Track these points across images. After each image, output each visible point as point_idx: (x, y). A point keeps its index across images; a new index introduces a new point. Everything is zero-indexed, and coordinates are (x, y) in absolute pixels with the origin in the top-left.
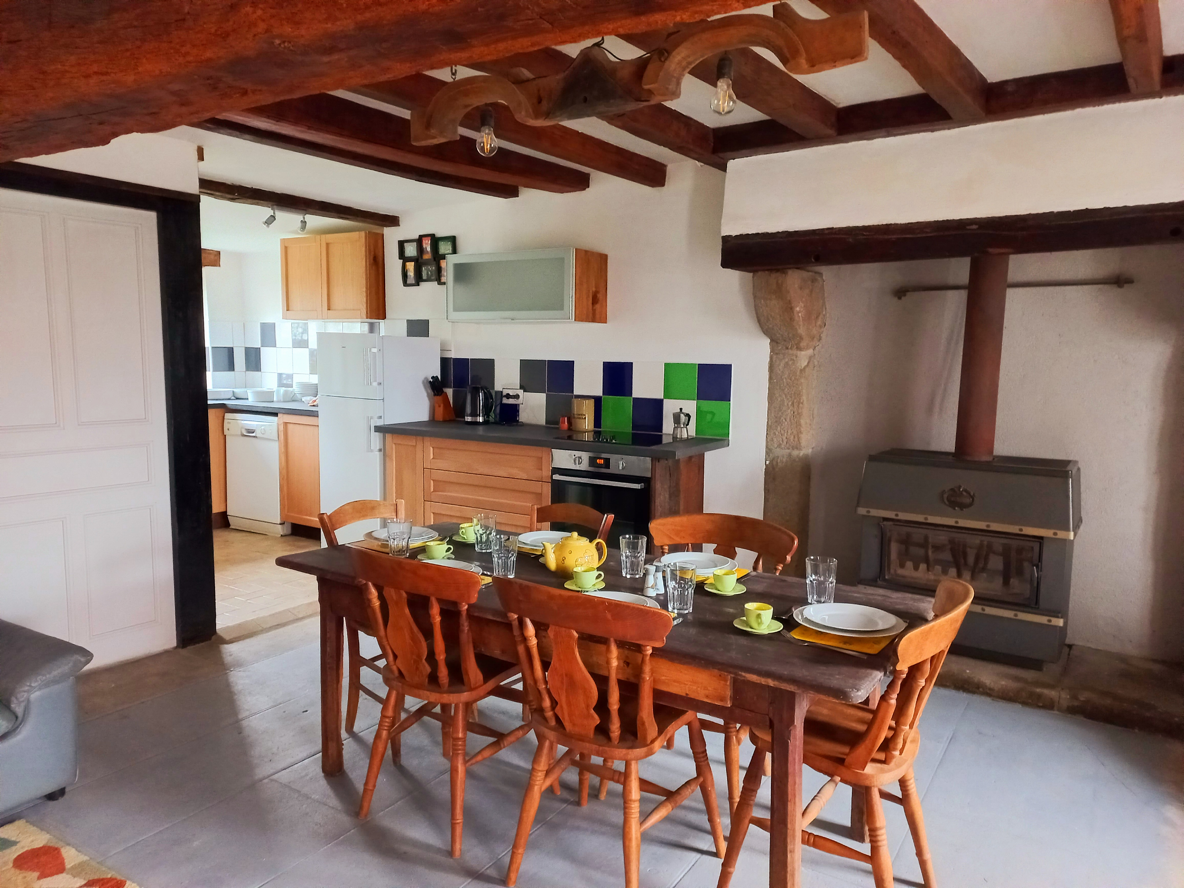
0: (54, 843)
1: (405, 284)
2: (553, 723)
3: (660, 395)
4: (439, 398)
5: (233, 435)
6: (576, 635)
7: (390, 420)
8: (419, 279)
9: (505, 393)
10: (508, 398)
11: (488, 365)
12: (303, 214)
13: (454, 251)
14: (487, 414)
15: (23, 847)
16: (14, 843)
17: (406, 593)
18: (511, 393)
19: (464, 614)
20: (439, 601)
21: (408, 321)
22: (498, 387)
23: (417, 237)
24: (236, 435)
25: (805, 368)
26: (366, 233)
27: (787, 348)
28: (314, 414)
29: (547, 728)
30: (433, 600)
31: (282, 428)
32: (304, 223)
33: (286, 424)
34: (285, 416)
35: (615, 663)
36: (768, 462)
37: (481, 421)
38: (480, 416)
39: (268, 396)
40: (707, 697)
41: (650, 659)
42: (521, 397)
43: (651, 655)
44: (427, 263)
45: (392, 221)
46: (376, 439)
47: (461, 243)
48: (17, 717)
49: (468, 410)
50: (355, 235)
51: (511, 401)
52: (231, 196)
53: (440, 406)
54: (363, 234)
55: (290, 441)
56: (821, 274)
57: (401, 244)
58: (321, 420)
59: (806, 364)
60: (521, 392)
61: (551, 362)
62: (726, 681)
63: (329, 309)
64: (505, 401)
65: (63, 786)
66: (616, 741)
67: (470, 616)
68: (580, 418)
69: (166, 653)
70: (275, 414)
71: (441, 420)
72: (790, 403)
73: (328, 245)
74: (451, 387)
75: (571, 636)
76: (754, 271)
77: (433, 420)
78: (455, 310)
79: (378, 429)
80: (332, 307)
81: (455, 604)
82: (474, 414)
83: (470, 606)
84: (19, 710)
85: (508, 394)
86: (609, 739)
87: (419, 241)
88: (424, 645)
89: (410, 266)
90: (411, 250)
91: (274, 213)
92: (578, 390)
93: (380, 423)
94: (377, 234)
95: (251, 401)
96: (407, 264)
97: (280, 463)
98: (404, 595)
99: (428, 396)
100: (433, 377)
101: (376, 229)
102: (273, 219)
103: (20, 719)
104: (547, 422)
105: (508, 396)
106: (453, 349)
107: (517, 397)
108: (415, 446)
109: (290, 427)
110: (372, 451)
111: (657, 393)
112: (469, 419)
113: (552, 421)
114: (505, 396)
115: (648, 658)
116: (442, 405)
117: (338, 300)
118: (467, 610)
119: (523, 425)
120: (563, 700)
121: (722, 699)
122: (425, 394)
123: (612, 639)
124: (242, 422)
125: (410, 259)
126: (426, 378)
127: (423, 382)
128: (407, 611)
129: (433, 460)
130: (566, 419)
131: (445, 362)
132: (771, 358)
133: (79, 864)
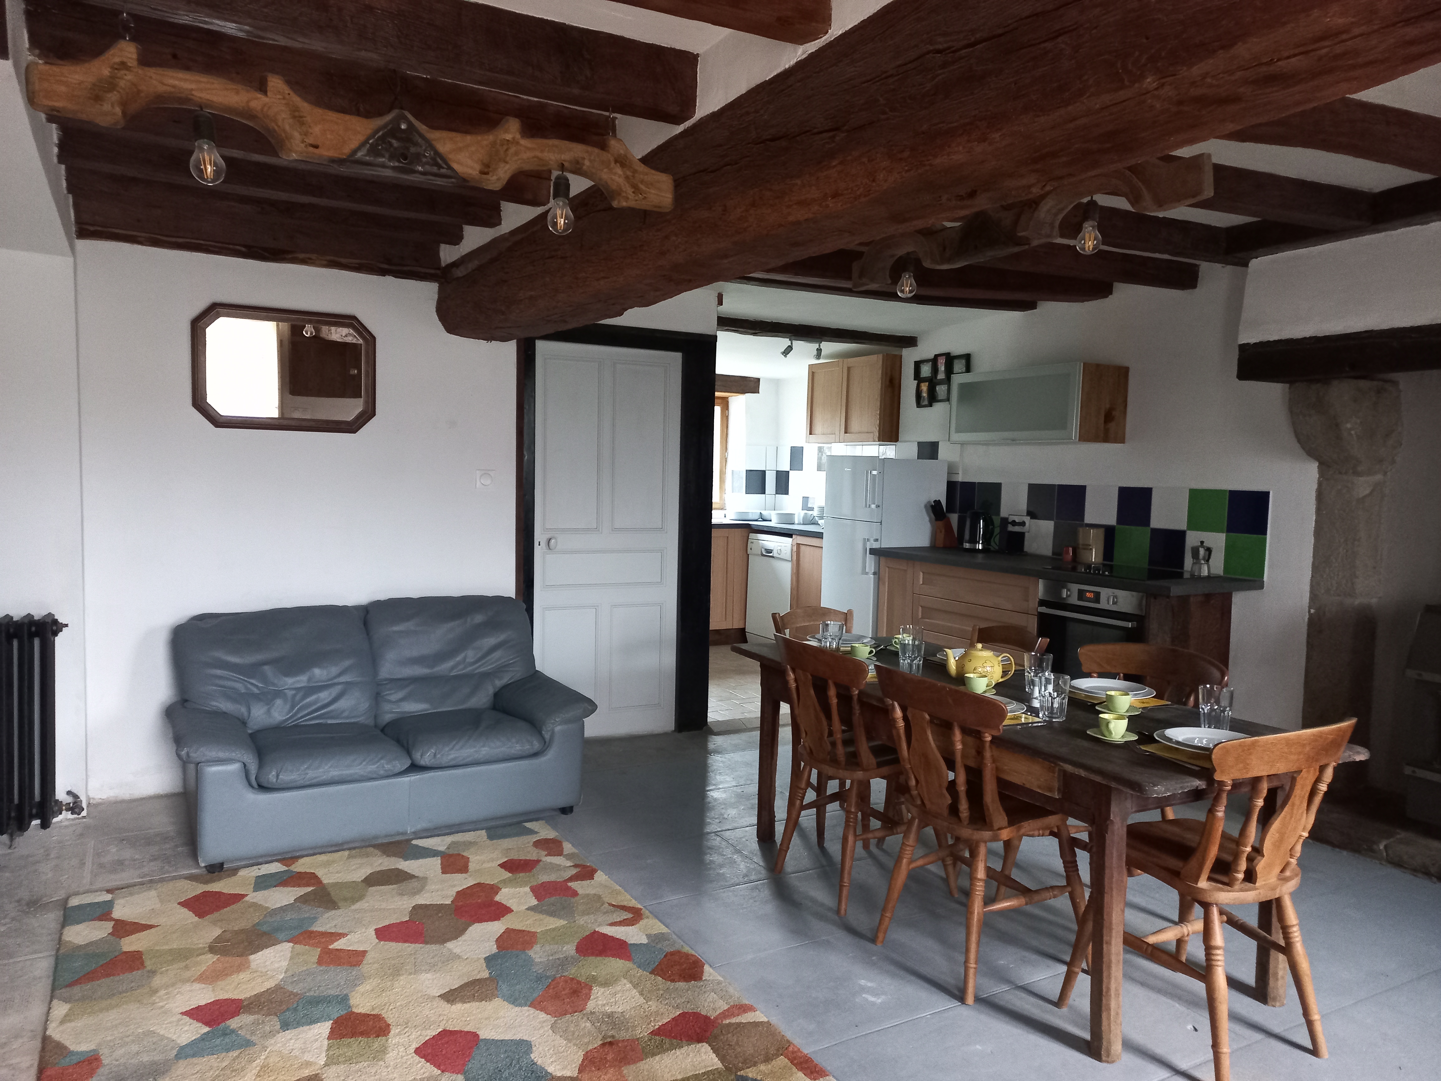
0: (559, 839)
1: (919, 405)
2: (919, 802)
3: (1182, 526)
4: (940, 523)
5: (755, 555)
6: (927, 717)
7: (886, 544)
8: (933, 399)
9: (1010, 520)
10: (1013, 525)
11: (995, 489)
12: (817, 342)
13: (968, 370)
14: (986, 541)
15: (541, 836)
16: (536, 833)
17: (812, 675)
18: (1017, 519)
19: (855, 698)
20: (837, 685)
21: (919, 443)
22: (1004, 513)
23: (932, 356)
24: (757, 555)
25: (1365, 497)
26: (883, 356)
27: (1340, 473)
28: (819, 535)
29: (913, 805)
30: (831, 683)
31: (795, 549)
32: (819, 351)
33: (798, 545)
34: (799, 537)
35: (959, 746)
36: (1312, 611)
37: (980, 547)
38: (979, 543)
39: (788, 518)
40: (1039, 787)
41: (990, 746)
42: (1027, 524)
43: (991, 741)
44: (941, 382)
45: (910, 341)
46: (871, 562)
47: (975, 362)
48: (545, 742)
49: (967, 536)
50: (874, 358)
51: (1017, 529)
52: (754, 332)
53: (941, 532)
54: (881, 356)
55: (801, 562)
56: (1395, 383)
57: (918, 365)
58: (825, 542)
59: (1367, 492)
60: (1027, 520)
61: (1060, 486)
62: (1054, 773)
63: (846, 432)
64: (1011, 528)
65: (572, 805)
66: (966, 822)
67: (860, 700)
68: (1085, 549)
69: (665, 734)
70: (790, 536)
71: (942, 546)
72: (1342, 540)
73: (849, 369)
74: (956, 513)
75: (924, 718)
76: (1291, 383)
77: (933, 547)
78: (958, 431)
79: (873, 551)
80: (849, 430)
81: (848, 689)
82: (974, 541)
83: (861, 693)
84: (547, 736)
85: (1014, 521)
86: (959, 818)
87: (934, 361)
88: (825, 722)
89: (924, 387)
90: (926, 371)
91: (792, 343)
92: (1088, 519)
93: (876, 545)
94: (895, 356)
95: (774, 523)
96: (922, 384)
97: (792, 584)
98: (810, 677)
99: (930, 521)
100: (935, 501)
101: (893, 350)
102: (790, 348)
103: (547, 744)
104: (1054, 553)
105: (1014, 523)
106: (960, 472)
107: (1023, 524)
108: (905, 571)
109: (802, 548)
110: (867, 573)
111: (1181, 524)
112: (967, 545)
113: (1058, 553)
114: (1010, 523)
115: (988, 745)
116: (943, 531)
117: (855, 425)
118: (858, 694)
119: (1027, 554)
120: (922, 779)
121: (1051, 790)
122: (927, 519)
123: (955, 724)
124: (763, 542)
125: (924, 380)
126: (929, 502)
127: (926, 506)
128: (812, 692)
129: (923, 586)
130: (1071, 549)
131: (951, 486)
132: (1320, 484)
133: (572, 854)
